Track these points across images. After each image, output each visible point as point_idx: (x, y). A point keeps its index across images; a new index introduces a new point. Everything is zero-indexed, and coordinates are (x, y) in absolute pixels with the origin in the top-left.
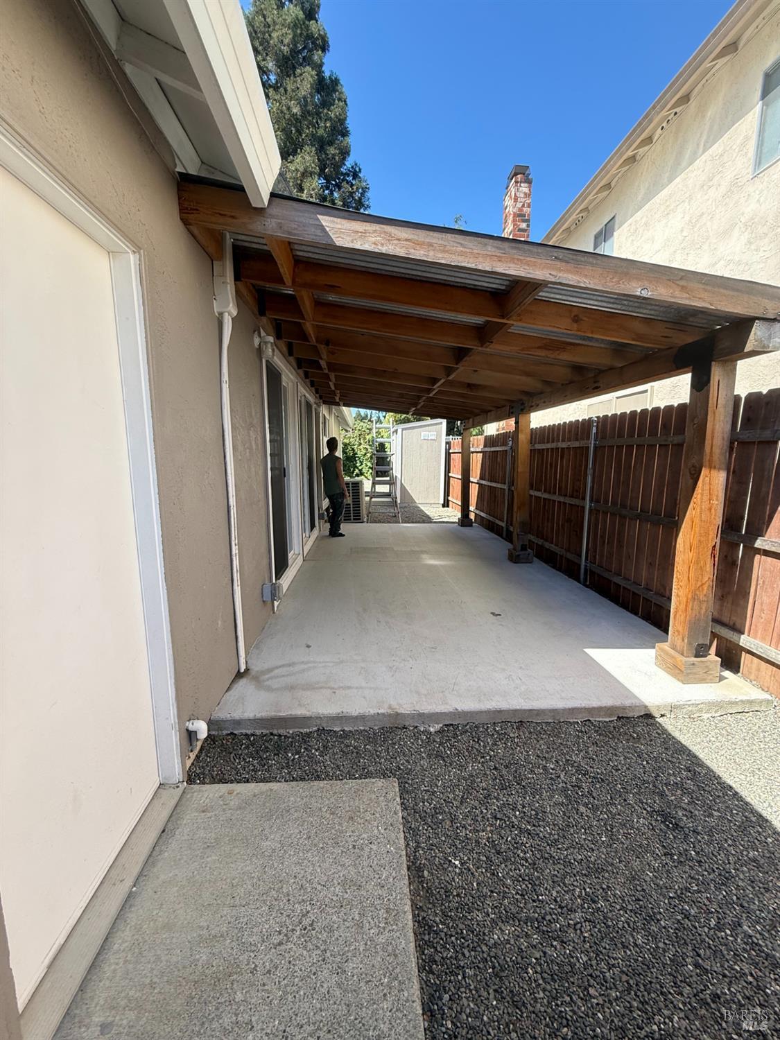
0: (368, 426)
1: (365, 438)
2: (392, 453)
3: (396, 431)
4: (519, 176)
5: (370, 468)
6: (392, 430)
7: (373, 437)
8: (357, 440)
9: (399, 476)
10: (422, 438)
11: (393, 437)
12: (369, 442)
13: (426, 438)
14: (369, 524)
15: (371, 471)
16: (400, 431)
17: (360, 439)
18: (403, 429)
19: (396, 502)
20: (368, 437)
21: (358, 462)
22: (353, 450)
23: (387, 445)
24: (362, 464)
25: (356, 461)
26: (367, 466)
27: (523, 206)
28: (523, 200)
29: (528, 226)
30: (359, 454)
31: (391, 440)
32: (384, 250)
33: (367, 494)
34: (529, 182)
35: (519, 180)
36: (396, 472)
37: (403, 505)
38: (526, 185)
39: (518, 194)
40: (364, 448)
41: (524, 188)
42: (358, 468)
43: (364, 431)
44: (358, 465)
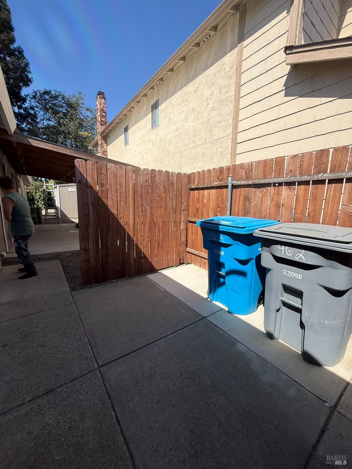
0: (40, 184)
1: (39, 190)
2: (54, 196)
3: (56, 187)
4: (101, 95)
5: (43, 204)
6: (54, 187)
7: (44, 189)
8: (34, 190)
9: (59, 207)
10: (69, 191)
11: (55, 190)
12: (42, 192)
13: (71, 191)
14: (46, 225)
15: (44, 206)
16: (58, 187)
17: (36, 190)
18: (59, 187)
19: (59, 218)
20: (41, 189)
21: (36, 201)
22: (32, 195)
23: (52, 193)
24: (38, 203)
25: (35, 201)
26: (41, 203)
27: (103, 107)
28: (103, 105)
29: (106, 115)
30: (37, 197)
31: (53, 191)
32: (46, 148)
33: (44, 216)
34: (105, 99)
35: (101, 97)
36: (57, 204)
37: (63, 219)
38: (104, 100)
39: (101, 102)
40: (39, 195)
41: (103, 101)
42: (36, 205)
43: (38, 186)
44: (36, 203)
